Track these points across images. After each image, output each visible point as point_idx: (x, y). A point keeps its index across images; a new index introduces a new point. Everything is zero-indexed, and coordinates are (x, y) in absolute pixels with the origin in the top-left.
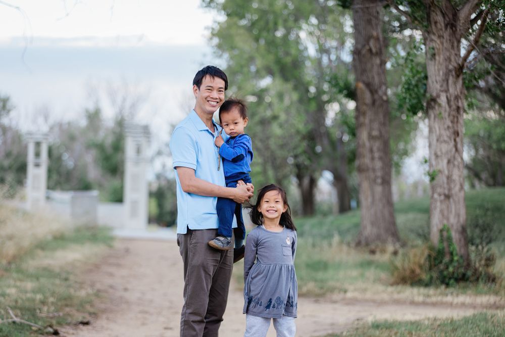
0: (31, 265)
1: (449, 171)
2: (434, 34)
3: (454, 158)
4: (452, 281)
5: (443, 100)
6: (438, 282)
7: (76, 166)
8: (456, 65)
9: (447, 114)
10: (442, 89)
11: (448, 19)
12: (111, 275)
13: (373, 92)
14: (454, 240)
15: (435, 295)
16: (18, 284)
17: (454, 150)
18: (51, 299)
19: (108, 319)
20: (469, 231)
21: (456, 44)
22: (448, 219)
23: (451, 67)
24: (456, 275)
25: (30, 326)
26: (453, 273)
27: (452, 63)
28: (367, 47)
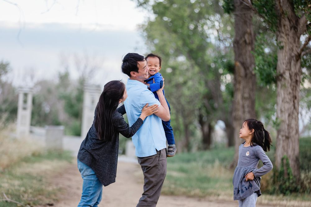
0: (18, 171)
1: (289, 121)
2: (283, 33)
3: (293, 113)
4: (288, 192)
5: (287, 75)
6: (279, 192)
7: (51, 111)
8: (296, 53)
9: (289, 85)
10: (287, 68)
11: (292, 24)
12: (70, 180)
13: (246, 68)
14: (291, 166)
15: (276, 200)
16: (10, 181)
17: (293, 108)
18: (30, 191)
19: (65, 203)
20: (300, 160)
21: (297, 40)
22: (287, 152)
23: (293, 54)
24: (290, 188)
25: (16, 204)
26: (289, 187)
27: (294, 52)
28: (243, 39)
